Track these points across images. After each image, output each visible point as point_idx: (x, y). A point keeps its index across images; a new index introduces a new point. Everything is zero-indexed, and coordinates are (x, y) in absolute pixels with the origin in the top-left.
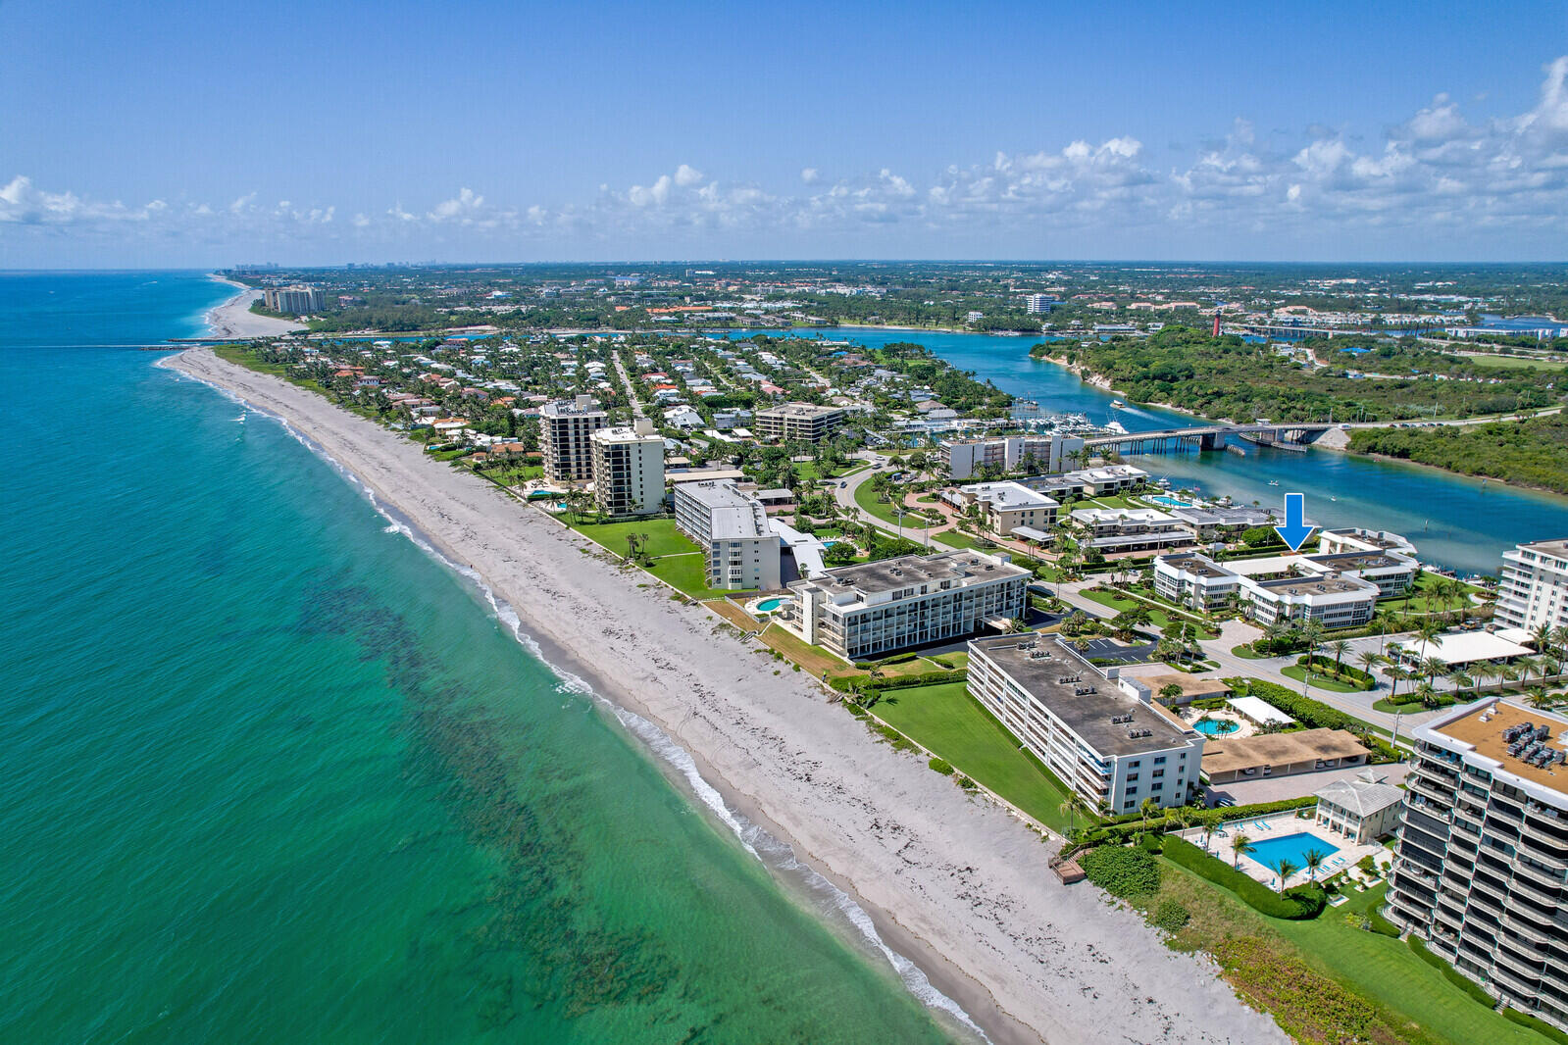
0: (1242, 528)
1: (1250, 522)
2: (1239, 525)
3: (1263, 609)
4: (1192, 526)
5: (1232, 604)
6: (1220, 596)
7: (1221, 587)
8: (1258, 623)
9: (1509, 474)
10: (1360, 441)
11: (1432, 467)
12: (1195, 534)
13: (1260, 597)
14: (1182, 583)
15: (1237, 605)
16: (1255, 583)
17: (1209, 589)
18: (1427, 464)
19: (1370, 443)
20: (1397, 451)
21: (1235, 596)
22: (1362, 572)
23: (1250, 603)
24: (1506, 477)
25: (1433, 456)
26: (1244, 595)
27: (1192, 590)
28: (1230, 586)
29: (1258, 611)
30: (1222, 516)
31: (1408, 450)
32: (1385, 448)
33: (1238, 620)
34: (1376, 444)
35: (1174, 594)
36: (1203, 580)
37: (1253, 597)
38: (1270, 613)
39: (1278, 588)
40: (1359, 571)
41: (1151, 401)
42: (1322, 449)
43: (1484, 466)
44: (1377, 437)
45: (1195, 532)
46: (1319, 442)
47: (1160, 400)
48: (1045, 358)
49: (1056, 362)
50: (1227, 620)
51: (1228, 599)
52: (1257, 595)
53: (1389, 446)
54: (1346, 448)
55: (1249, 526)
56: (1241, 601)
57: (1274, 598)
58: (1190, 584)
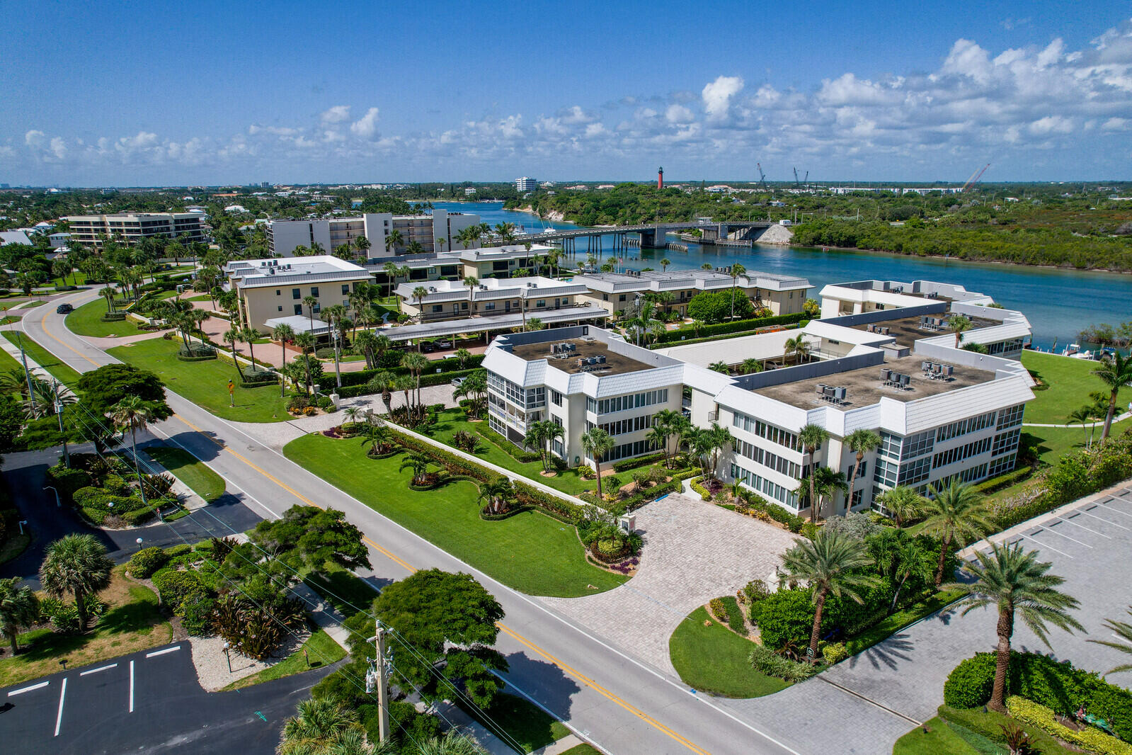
0: (686, 296)
1: (699, 285)
2: (682, 292)
3: (757, 455)
4: (606, 297)
5: (673, 443)
6: (641, 423)
7: (641, 399)
8: (747, 496)
9: (963, 251)
10: (805, 232)
11: (881, 252)
12: (611, 312)
13: (748, 418)
14: (538, 395)
15: (685, 445)
16: (728, 379)
17: (605, 405)
18: (875, 250)
19: (814, 234)
20: (843, 239)
21: (679, 420)
22: (960, 338)
23: (719, 436)
24: (961, 254)
25: (881, 241)
26: (700, 419)
27: (560, 412)
28: (662, 394)
29: (742, 461)
30: (654, 279)
31: (854, 238)
32: (830, 237)
33: (691, 493)
34: (821, 235)
35: (521, 428)
36: (589, 384)
37: (726, 420)
38: (782, 465)
39: (788, 389)
40: (953, 337)
41: (598, 224)
42: (766, 246)
43: (936, 244)
44: (820, 228)
45: (609, 306)
46: (763, 238)
47: (606, 222)
48: (516, 209)
49: (525, 210)
50: (661, 494)
51: (660, 432)
52: (737, 414)
53: (834, 235)
54: (791, 243)
55: (698, 291)
56: (695, 434)
57: (793, 419)
58: (557, 398)
